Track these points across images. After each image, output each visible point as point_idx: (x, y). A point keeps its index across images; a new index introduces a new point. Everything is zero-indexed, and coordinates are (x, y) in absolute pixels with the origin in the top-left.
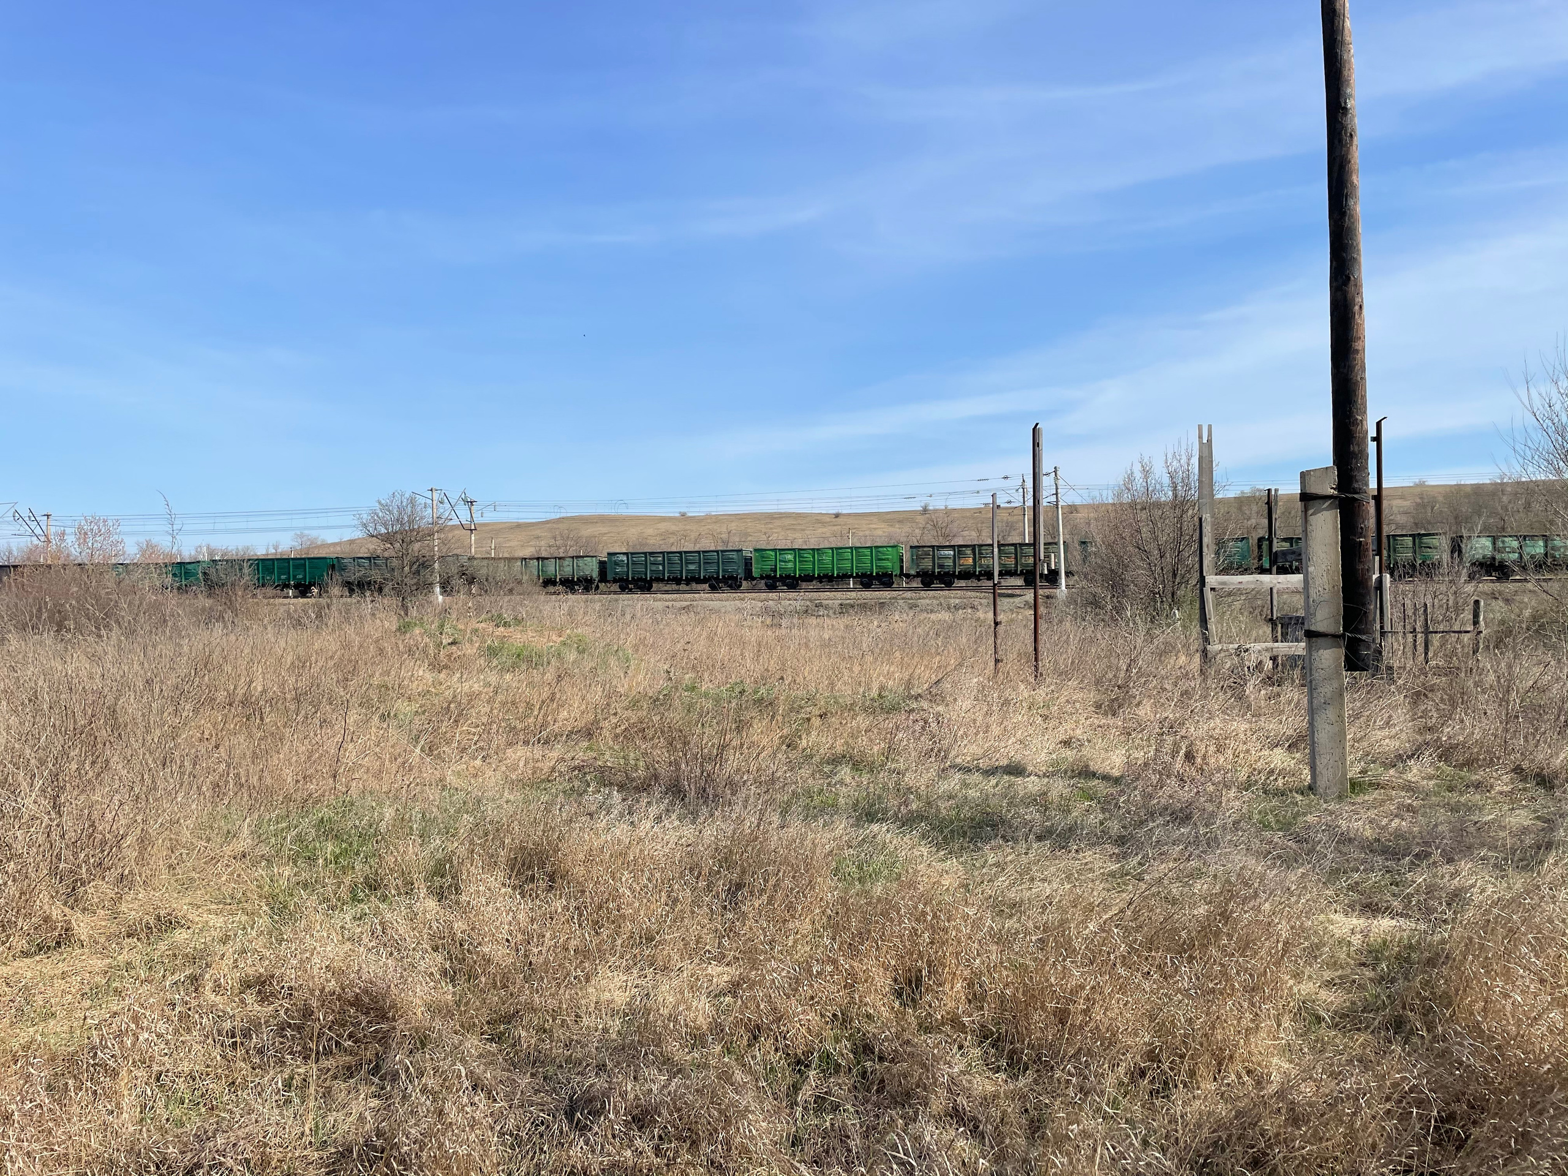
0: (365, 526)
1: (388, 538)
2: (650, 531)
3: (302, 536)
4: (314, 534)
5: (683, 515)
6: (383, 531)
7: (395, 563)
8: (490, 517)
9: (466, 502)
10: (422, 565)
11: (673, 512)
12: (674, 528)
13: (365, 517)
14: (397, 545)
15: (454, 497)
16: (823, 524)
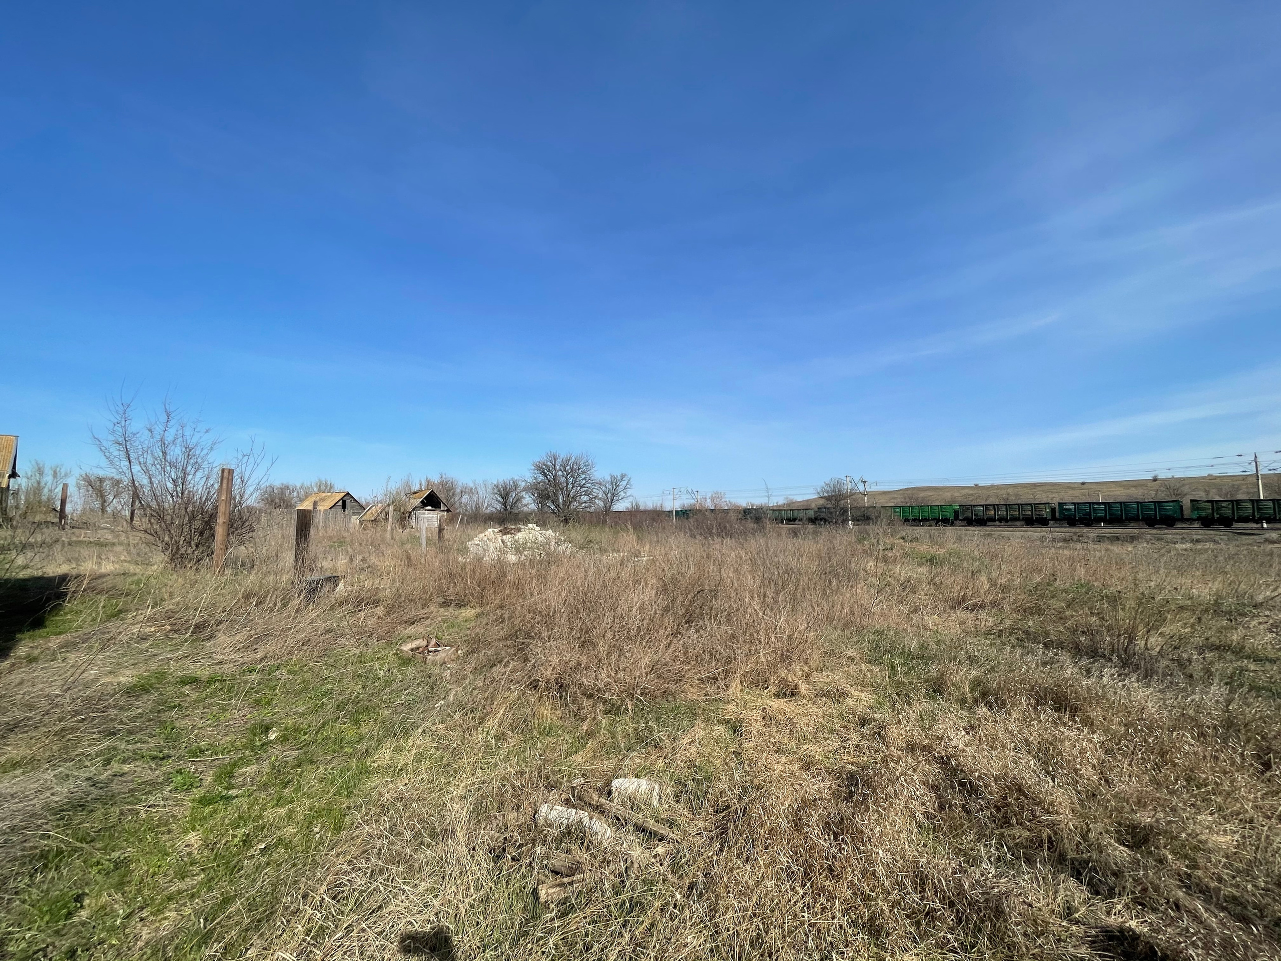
0: (819, 493)
1: (828, 499)
2: (956, 494)
3: (787, 498)
4: (791, 497)
5: (976, 485)
6: (826, 494)
7: (832, 510)
8: (874, 488)
9: (862, 482)
10: (844, 511)
11: (971, 484)
12: (971, 492)
13: (819, 490)
14: (833, 502)
15: (857, 479)
16: (1073, 489)
